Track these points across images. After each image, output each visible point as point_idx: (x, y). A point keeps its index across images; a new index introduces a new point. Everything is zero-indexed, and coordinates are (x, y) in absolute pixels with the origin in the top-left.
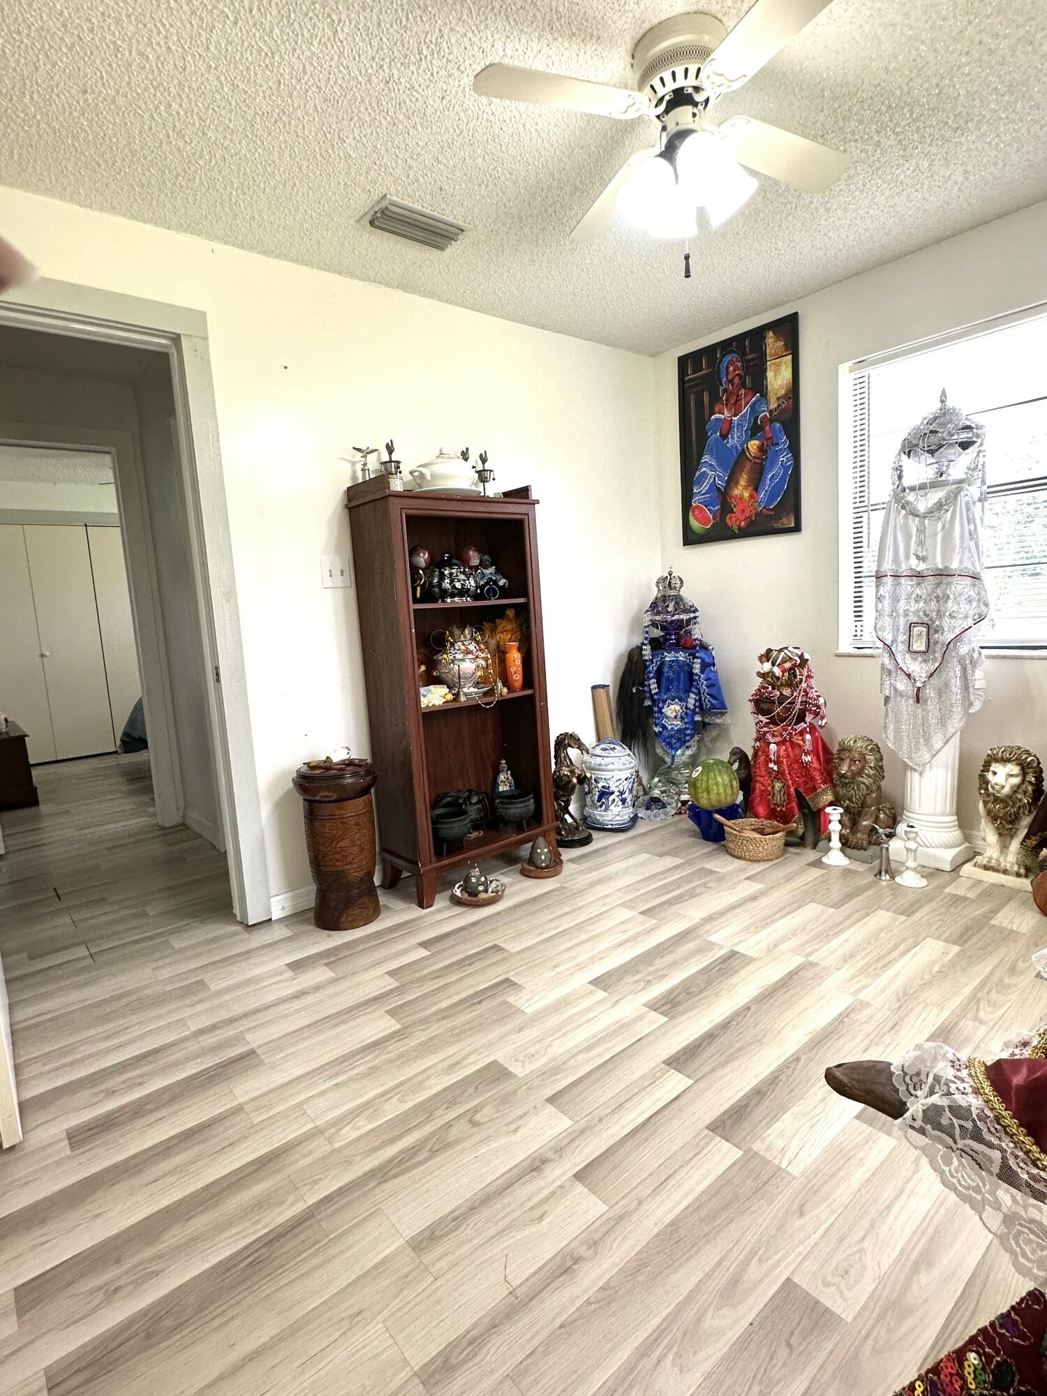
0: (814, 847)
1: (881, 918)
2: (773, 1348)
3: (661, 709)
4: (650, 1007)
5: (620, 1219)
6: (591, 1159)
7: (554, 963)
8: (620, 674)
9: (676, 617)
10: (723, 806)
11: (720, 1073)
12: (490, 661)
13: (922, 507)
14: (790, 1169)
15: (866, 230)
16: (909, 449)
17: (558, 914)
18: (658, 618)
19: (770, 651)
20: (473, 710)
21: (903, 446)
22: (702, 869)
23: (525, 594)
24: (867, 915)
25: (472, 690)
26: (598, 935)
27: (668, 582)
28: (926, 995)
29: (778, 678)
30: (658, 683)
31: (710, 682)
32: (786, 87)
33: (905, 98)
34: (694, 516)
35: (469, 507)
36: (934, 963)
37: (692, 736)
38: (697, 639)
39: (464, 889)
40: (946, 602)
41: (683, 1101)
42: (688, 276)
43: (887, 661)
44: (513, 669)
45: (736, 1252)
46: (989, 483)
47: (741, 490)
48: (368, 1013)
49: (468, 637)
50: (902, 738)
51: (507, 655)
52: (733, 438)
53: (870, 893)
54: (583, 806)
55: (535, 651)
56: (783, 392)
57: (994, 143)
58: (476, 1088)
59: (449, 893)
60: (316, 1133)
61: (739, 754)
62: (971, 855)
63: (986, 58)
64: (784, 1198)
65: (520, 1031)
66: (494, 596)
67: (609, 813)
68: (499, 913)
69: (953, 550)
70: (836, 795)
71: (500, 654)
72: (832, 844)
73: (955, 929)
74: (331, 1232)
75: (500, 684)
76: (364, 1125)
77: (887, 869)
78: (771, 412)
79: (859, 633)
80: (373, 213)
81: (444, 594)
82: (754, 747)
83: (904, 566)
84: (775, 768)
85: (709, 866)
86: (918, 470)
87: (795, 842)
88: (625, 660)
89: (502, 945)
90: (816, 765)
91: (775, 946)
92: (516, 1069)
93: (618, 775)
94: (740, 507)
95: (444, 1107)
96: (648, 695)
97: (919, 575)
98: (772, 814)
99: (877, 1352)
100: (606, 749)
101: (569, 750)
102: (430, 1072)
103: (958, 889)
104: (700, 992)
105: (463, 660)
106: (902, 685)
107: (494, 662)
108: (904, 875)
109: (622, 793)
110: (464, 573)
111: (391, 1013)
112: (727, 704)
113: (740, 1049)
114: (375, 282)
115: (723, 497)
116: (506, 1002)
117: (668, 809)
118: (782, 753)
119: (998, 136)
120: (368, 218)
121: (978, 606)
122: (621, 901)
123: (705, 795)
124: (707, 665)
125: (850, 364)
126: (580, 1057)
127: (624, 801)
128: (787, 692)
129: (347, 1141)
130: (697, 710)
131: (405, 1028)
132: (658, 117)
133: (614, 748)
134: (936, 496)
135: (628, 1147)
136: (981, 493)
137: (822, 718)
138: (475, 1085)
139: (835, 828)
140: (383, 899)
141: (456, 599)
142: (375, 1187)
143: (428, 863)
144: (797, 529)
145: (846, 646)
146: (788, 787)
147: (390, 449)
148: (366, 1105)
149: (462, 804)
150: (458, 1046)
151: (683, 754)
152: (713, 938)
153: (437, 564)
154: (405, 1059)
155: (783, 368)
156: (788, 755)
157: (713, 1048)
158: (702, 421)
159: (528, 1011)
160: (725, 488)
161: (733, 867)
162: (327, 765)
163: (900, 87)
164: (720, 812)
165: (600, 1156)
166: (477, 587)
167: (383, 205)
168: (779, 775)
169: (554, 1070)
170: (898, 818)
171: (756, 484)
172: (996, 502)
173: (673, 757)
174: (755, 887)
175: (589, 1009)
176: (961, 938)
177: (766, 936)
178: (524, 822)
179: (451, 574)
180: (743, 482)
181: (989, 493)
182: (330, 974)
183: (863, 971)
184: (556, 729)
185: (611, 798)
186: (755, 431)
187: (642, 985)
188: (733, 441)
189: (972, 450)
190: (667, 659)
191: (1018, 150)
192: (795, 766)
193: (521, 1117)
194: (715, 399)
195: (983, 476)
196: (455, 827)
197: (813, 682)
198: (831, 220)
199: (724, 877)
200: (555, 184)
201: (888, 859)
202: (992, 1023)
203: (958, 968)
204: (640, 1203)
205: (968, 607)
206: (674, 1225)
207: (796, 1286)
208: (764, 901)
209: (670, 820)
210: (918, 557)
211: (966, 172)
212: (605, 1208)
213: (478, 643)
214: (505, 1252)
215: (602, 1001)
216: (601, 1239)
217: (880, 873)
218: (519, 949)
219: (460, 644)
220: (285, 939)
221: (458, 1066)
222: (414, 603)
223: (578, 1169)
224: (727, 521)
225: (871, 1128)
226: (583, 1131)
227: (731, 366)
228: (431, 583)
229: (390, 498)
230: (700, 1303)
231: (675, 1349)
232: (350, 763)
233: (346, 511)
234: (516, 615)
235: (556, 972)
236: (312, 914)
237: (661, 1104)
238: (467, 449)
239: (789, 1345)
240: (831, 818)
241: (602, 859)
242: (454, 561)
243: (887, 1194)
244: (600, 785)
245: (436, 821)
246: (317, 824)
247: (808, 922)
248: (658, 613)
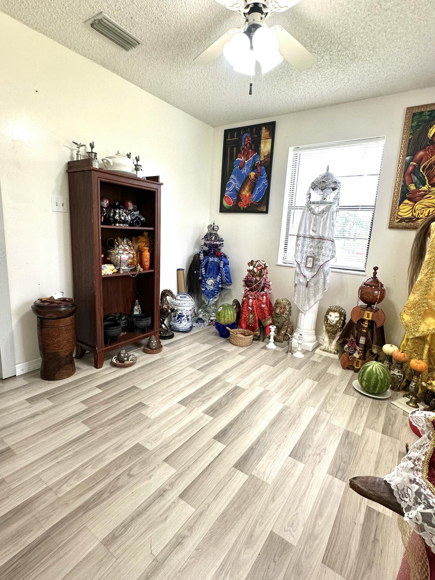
0: (263, 341)
1: (289, 371)
2: (268, 564)
3: (205, 281)
4: (205, 413)
5: (201, 514)
6: (185, 488)
7: (161, 394)
8: (189, 265)
9: (215, 243)
10: (230, 323)
11: (236, 442)
12: (135, 255)
13: (316, 211)
14: (267, 482)
15: (308, 93)
16: (314, 186)
17: (161, 371)
18: (207, 242)
19: (252, 261)
20: (125, 277)
21: (312, 185)
22: (221, 350)
23: (154, 226)
24: (285, 370)
25: (126, 268)
26: (180, 381)
27: (213, 228)
28: (309, 402)
29: (255, 273)
30: (205, 270)
31: (226, 271)
32: (296, 19)
33: (338, 40)
34: (225, 200)
35: (131, 181)
36: (310, 389)
37: (217, 293)
38: (222, 253)
39: (117, 359)
40: (322, 249)
41: (222, 455)
42: (250, 94)
43: (298, 270)
44: (145, 260)
45: (250, 522)
46: (340, 205)
47: (246, 193)
48: (72, 423)
49: (125, 243)
50: (299, 300)
51: (143, 253)
52: (244, 170)
53: (285, 360)
54: (170, 321)
55: (156, 252)
56: (266, 154)
57: (361, 70)
58: (130, 458)
59: (110, 360)
60: (49, 489)
61: (236, 302)
62: (318, 345)
63: (369, 32)
64: (266, 495)
65: (149, 428)
66: (138, 225)
67: (181, 324)
68: (134, 371)
69: (326, 230)
70: (273, 321)
71: (140, 252)
72: (270, 340)
73: (315, 375)
74: (60, 543)
75: (139, 266)
76: (74, 483)
77: (290, 350)
78: (261, 161)
79: (285, 257)
80: (93, 20)
81: (115, 221)
82: (243, 300)
83: (307, 233)
84: (251, 309)
85: (224, 348)
86: (316, 196)
87: (257, 339)
88: (192, 259)
89: (137, 386)
90: (266, 309)
91: (253, 383)
92: (148, 446)
93: (186, 309)
94: (245, 199)
95: (115, 468)
96: (201, 275)
97: (312, 238)
98: (248, 327)
99: (307, 557)
100: (182, 297)
101: (168, 297)
102: (107, 452)
103: (315, 358)
104: (225, 405)
105: (122, 254)
106: (302, 280)
107: (137, 256)
108: (297, 353)
109: (188, 316)
110: (126, 212)
111: (85, 422)
112: (232, 281)
113: (243, 430)
114: (89, 58)
115: (238, 194)
116: (141, 414)
117: (205, 323)
118: (254, 303)
119: (364, 67)
120: (91, 22)
121: (333, 252)
122: (189, 364)
123: (223, 319)
124: (226, 264)
125: (293, 148)
126: (177, 439)
127: (188, 320)
128: (258, 278)
129: (66, 492)
130: (220, 282)
131: (92, 430)
132: (244, 14)
133: (186, 297)
134: (322, 207)
135: (201, 479)
136: (337, 209)
137: (270, 290)
138: (129, 456)
139: (272, 334)
140: (77, 364)
141: (121, 225)
142: (81, 516)
143: (100, 348)
144: (266, 212)
145: (280, 262)
146: (255, 317)
147: (92, 146)
148: (74, 472)
149: (117, 320)
150: (120, 437)
151: (213, 300)
152: (229, 381)
153: (112, 206)
154: (93, 446)
155: (268, 144)
156: (256, 304)
157: (232, 430)
158: (232, 160)
159: (152, 417)
160: (239, 190)
161: (232, 349)
162: (51, 300)
163: (337, 35)
164: (229, 326)
165: (189, 486)
166: (131, 220)
167: (100, 17)
168: (252, 312)
169: (166, 446)
170: (294, 330)
171: (252, 191)
172: (342, 213)
173: (209, 301)
174: (242, 358)
175: (179, 416)
176: (318, 379)
177: (249, 379)
178: (146, 329)
179: (119, 212)
180: (247, 189)
181: (340, 209)
182: (51, 404)
183: (286, 393)
184: (163, 287)
185: (183, 318)
186: (254, 168)
187: (201, 403)
188: (245, 171)
189: (336, 191)
190: (210, 260)
191: (368, 75)
192: (259, 308)
193: (153, 470)
194: (238, 152)
195: (338, 202)
196: (114, 331)
197: (268, 275)
198: (297, 85)
199: (230, 353)
200: (188, 33)
201: (291, 347)
202: (331, 413)
203: (318, 390)
204: (209, 506)
205: (329, 252)
206: (224, 513)
207: (275, 533)
208: (247, 364)
209: (206, 328)
210: (313, 231)
211: (349, 79)
212: (194, 510)
213: (130, 246)
214: (150, 539)
215: (184, 411)
216: (193, 525)
217: (288, 352)
218: (145, 387)
219: (121, 246)
220: (24, 386)
221: (121, 447)
222: (101, 224)
223: (180, 493)
224: (239, 205)
225: (295, 460)
226: (181, 474)
227: (247, 139)
228: (109, 215)
229: (93, 171)
230: (238, 548)
231: (229, 573)
232: (63, 300)
233: (67, 174)
234: (148, 235)
235: (163, 398)
236: (39, 372)
237: (214, 458)
238: (130, 153)
239: (274, 561)
240: (271, 330)
241: (178, 345)
242: (121, 206)
243: (304, 487)
244: (178, 313)
245: (106, 327)
246: (45, 330)
247: (264, 373)
248: (208, 240)
